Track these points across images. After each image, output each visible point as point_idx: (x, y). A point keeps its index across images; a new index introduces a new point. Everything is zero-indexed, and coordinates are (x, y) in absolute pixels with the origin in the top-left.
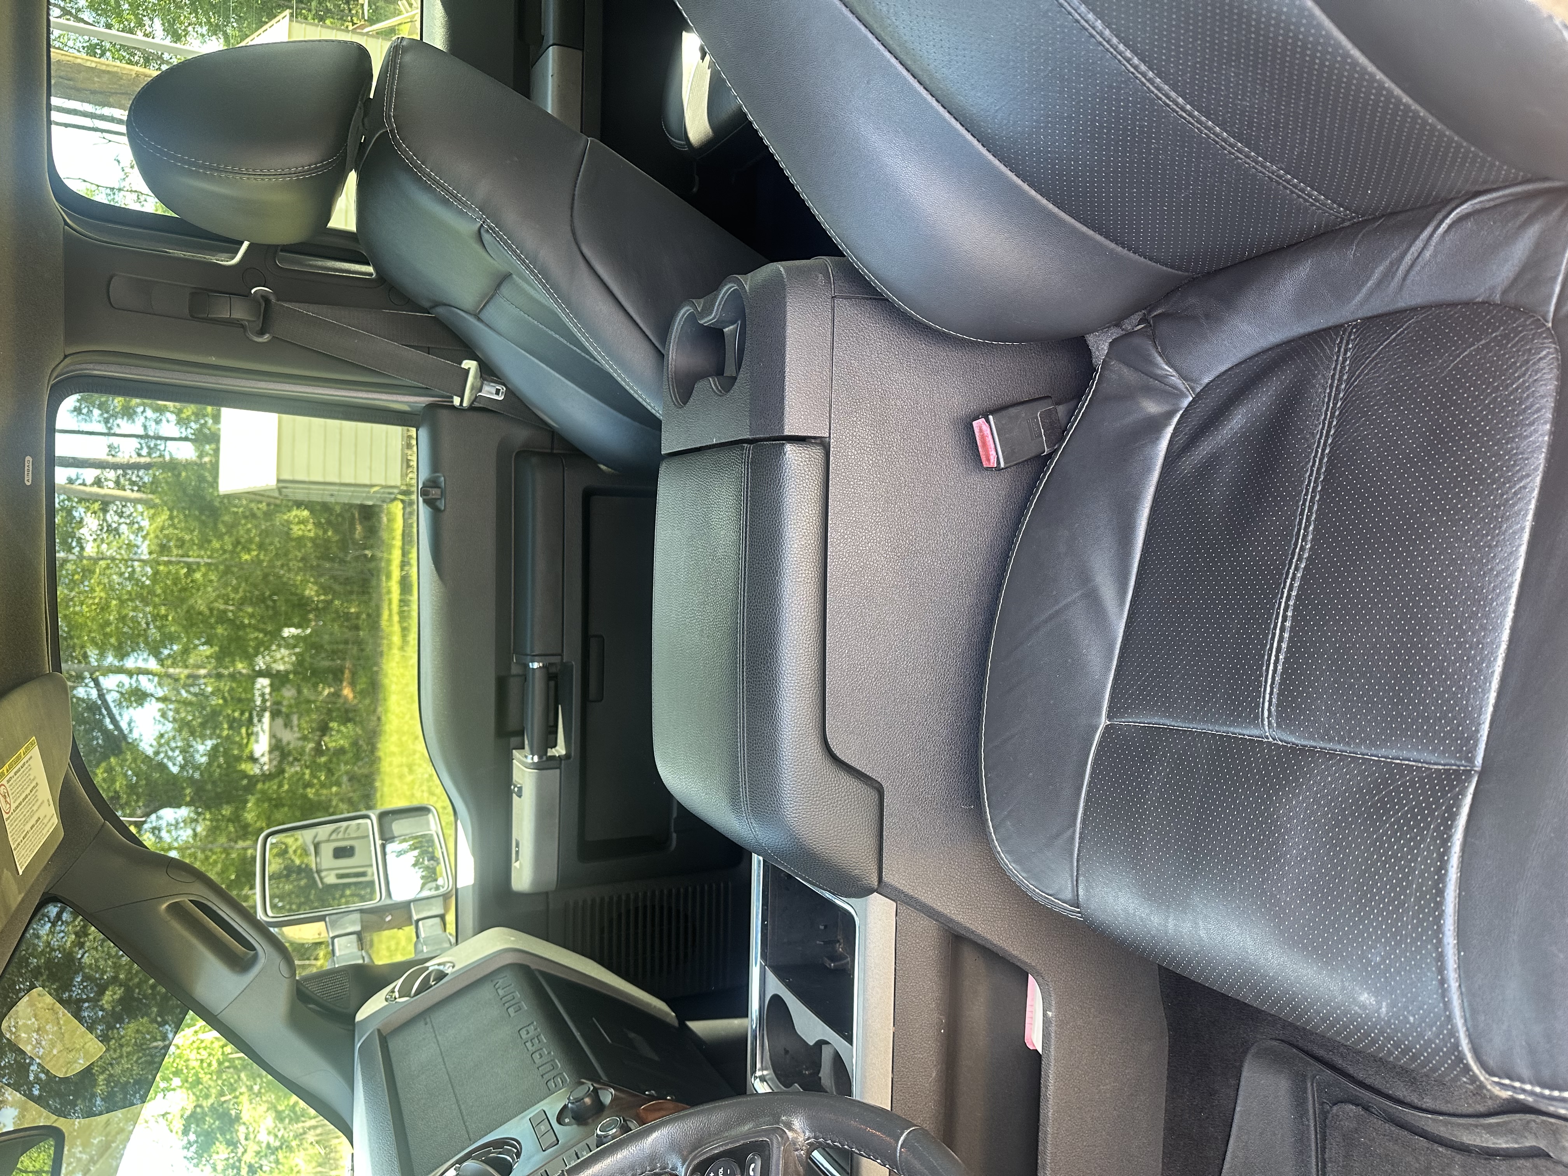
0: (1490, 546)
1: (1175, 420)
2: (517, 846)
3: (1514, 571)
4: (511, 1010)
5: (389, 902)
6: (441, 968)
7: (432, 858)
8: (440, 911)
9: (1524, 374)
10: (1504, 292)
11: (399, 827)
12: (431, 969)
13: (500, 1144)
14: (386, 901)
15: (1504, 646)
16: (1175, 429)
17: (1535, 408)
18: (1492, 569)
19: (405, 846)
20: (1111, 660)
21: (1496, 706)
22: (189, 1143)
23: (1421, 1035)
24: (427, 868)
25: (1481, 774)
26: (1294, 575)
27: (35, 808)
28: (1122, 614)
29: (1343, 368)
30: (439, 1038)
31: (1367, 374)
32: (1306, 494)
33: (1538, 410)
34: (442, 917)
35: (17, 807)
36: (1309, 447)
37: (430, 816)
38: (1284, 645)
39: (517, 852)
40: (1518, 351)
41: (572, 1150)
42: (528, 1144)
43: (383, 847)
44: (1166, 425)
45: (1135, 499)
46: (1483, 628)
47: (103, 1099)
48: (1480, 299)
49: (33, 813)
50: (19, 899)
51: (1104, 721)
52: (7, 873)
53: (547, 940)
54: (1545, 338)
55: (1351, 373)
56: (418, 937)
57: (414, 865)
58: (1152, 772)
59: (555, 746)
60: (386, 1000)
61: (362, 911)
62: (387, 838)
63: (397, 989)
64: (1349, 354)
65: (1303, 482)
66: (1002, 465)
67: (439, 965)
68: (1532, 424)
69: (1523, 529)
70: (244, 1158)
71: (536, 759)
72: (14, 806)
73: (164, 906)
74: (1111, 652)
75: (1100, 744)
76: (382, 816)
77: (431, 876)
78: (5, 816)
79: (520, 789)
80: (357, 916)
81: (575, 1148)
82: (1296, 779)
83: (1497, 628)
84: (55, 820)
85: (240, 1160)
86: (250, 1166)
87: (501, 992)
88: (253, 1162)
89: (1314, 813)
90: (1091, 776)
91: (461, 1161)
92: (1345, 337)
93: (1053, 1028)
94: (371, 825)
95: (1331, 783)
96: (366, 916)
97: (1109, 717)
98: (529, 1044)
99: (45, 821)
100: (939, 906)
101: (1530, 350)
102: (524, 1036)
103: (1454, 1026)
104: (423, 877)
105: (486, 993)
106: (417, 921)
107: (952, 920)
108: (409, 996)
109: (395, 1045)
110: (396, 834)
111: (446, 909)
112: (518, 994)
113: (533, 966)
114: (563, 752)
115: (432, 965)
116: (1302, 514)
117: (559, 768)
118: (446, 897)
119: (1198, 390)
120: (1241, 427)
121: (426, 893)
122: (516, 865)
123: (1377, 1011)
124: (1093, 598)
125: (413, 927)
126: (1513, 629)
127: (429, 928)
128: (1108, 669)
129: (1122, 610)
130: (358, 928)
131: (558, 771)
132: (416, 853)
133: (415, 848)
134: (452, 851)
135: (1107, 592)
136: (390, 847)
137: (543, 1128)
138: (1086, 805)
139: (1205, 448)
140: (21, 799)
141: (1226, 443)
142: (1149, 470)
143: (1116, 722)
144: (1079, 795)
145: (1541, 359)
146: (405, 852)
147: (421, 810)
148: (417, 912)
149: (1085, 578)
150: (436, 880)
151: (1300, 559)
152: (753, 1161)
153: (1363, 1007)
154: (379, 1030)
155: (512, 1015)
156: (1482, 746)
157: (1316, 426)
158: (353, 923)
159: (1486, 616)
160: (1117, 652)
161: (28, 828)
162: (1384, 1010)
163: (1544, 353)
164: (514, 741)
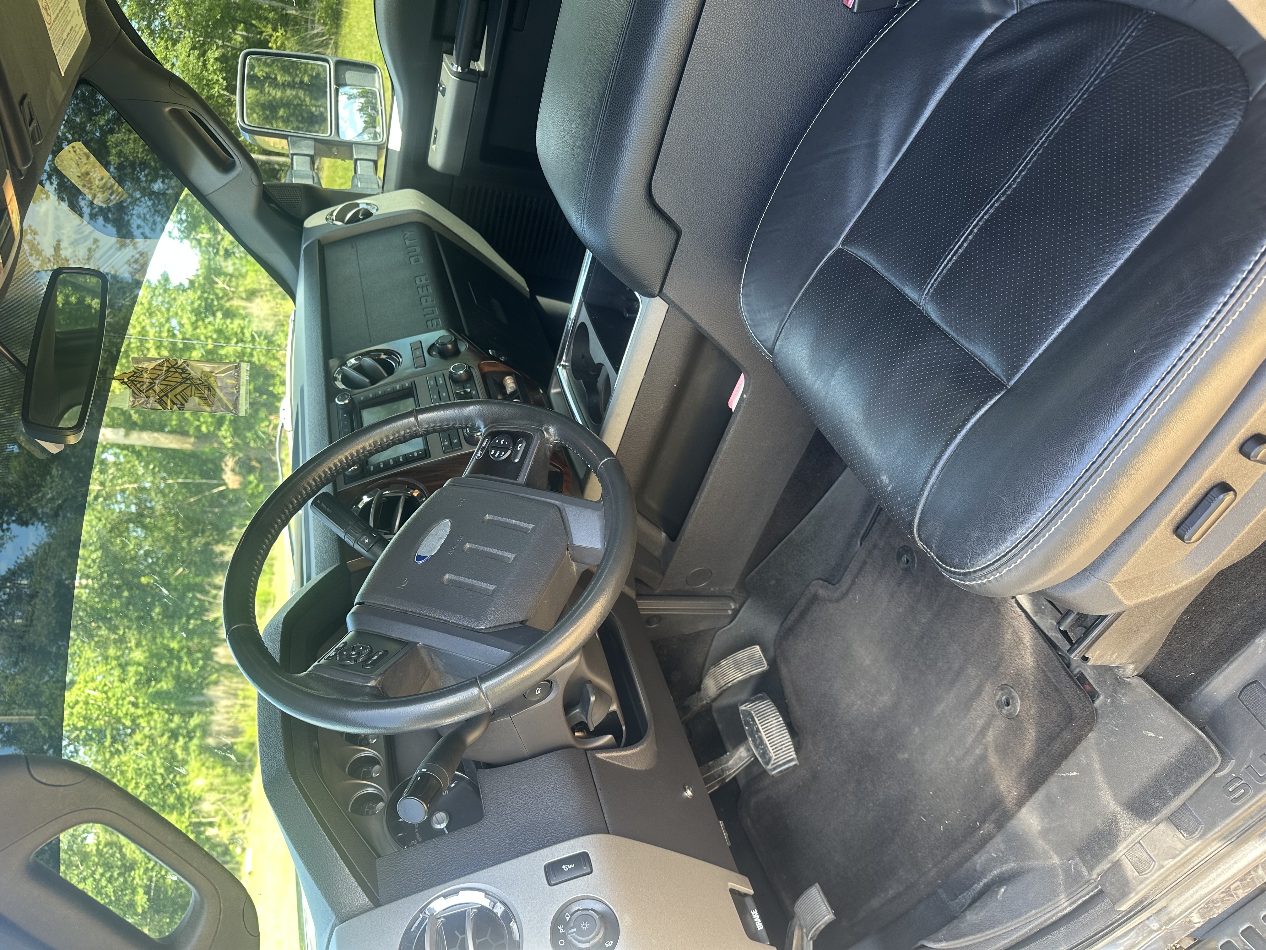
0: (1104, 251)
1: (997, 25)
2: (436, 133)
3: (1106, 275)
4: (412, 259)
5: (337, 139)
6: (369, 208)
7: (374, 108)
8: (374, 157)
9: (1207, 133)
10: (1244, 54)
11: (350, 76)
12: (361, 206)
13: (388, 352)
14: (334, 137)
15: (1068, 321)
16: (992, 34)
17: (1195, 163)
18: (1094, 267)
19: (355, 91)
20: (864, 202)
21: (1040, 355)
22: (181, 219)
23: (899, 508)
24: (370, 115)
25: (1009, 391)
26: (994, 203)
27: (68, 19)
28: (886, 170)
29: (1118, 51)
30: (360, 262)
31: (1126, 68)
32: (1035, 145)
33: (1195, 166)
34: (375, 162)
35: (56, 18)
36: (1059, 107)
37: (376, 75)
38: (960, 251)
39: (435, 138)
40: (1217, 111)
41: (433, 374)
42: (406, 358)
43: (337, 91)
44: (988, 26)
45: (937, 81)
46: (1065, 304)
47: (115, 168)
48: (1229, 48)
49: (68, 22)
50: (63, 95)
51: (838, 245)
52: (53, 75)
53: (448, 208)
54: (1240, 110)
55: (1121, 59)
56: (355, 172)
57: (360, 110)
58: (847, 295)
59: (477, 60)
60: (327, 219)
61: (315, 140)
62: (340, 83)
63: (335, 214)
64: (1128, 41)
65: (1039, 133)
66: (855, 10)
67: (367, 204)
68: (1185, 174)
69: (1129, 248)
70: (223, 243)
71: (459, 70)
72: (53, 17)
73: (167, 109)
74: (867, 197)
75: (829, 259)
76: (339, 63)
77: (371, 123)
78: (48, 26)
79: (444, 89)
80: (312, 143)
81: (436, 374)
82: (917, 343)
83: (1071, 308)
84: (84, 28)
85: (219, 244)
86: (226, 251)
87: (408, 242)
88: (229, 248)
89: (915, 368)
90: (813, 280)
91: (363, 355)
92: (1136, 23)
93: (744, 405)
94: (329, 69)
95: (935, 354)
96: (318, 145)
97: (843, 243)
98: (420, 290)
99: (77, 29)
100: (695, 317)
101: (1225, 114)
102: (418, 283)
103: (915, 512)
104: (365, 122)
105: (396, 239)
106: (356, 160)
107: (701, 327)
108: (343, 222)
109: (330, 254)
110: (348, 82)
111: (379, 156)
112: (418, 249)
113: (434, 228)
114: (483, 69)
115: (362, 203)
116: (1024, 159)
117: (477, 83)
118: (380, 147)
119: (1024, 7)
120: (1032, 61)
121: (366, 138)
122: (433, 147)
123: (887, 487)
124: (873, 149)
125: (352, 162)
126: (1080, 312)
127: (364, 168)
128: (859, 209)
129: (888, 167)
130: (312, 153)
131: (475, 84)
132: (362, 100)
133: (363, 97)
134: (388, 113)
135: (885, 150)
136: (342, 90)
137: (418, 353)
138: (802, 297)
139: (1001, 65)
140: (57, 11)
141: (1016, 68)
142: (957, 61)
143: (846, 248)
144: (801, 289)
145: (1226, 126)
146: (355, 97)
147: (370, 68)
148: (357, 154)
149: (875, 132)
150: (375, 127)
151: (1003, 194)
152: (521, 442)
153: (881, 481)
154: (319, 241)
155: (413, 263)
156: (1019, 375)
157: (1074, 92)
158: (308, 147)
159: (1071, 297)
160: (870, 198)
161: (65, 36)
162: (889, 488)
163: (1230, 122)
164: (446, 45)
